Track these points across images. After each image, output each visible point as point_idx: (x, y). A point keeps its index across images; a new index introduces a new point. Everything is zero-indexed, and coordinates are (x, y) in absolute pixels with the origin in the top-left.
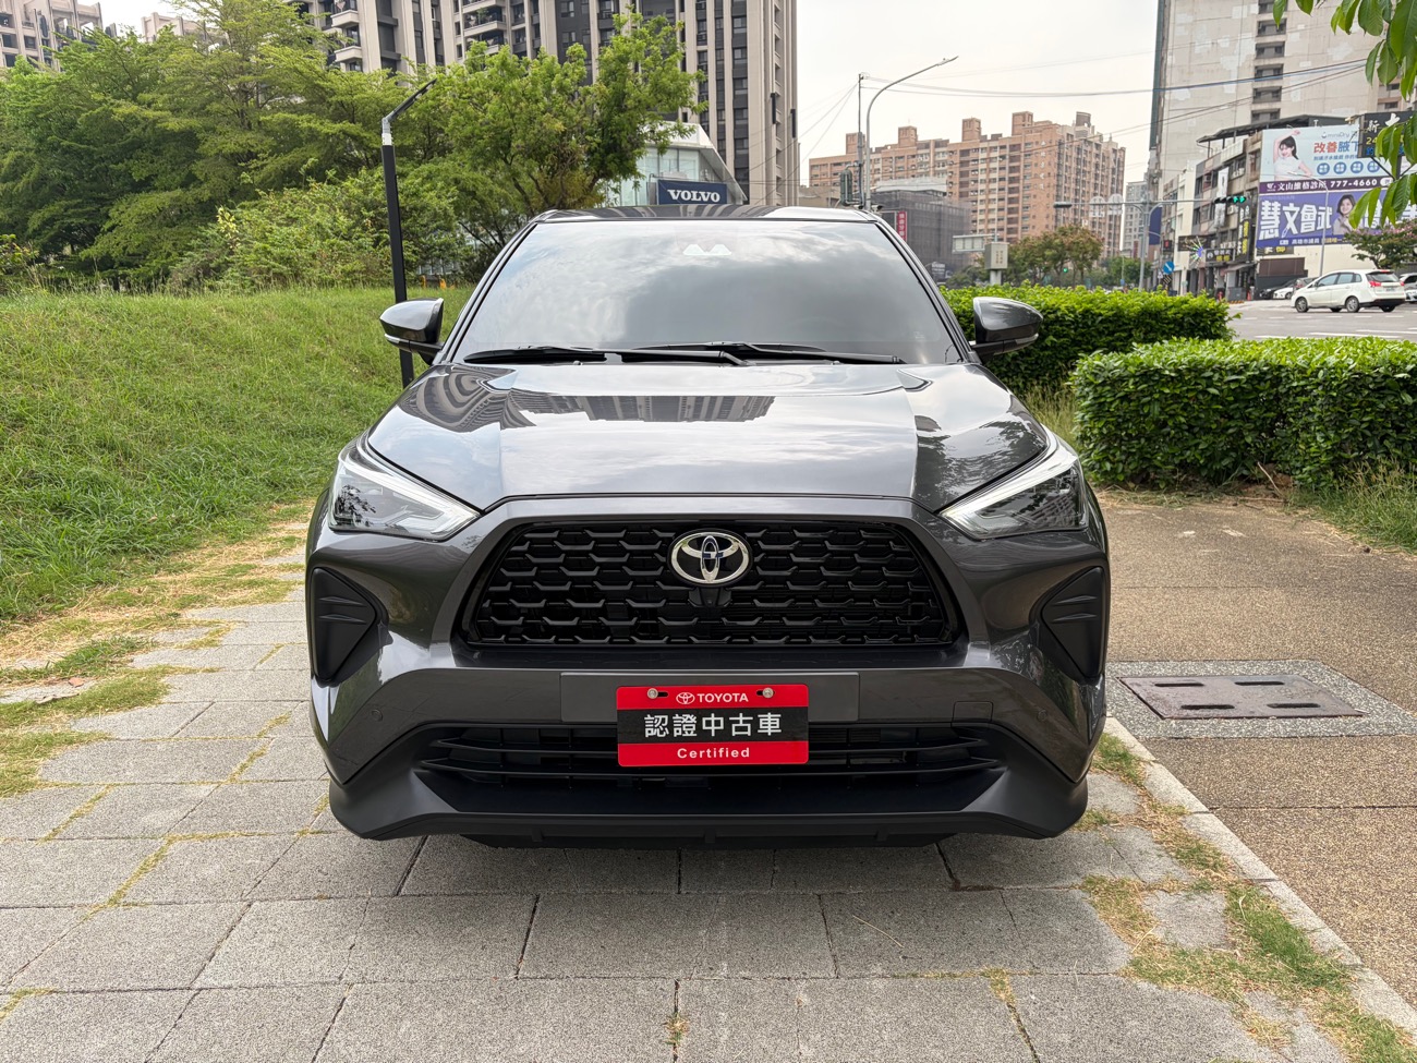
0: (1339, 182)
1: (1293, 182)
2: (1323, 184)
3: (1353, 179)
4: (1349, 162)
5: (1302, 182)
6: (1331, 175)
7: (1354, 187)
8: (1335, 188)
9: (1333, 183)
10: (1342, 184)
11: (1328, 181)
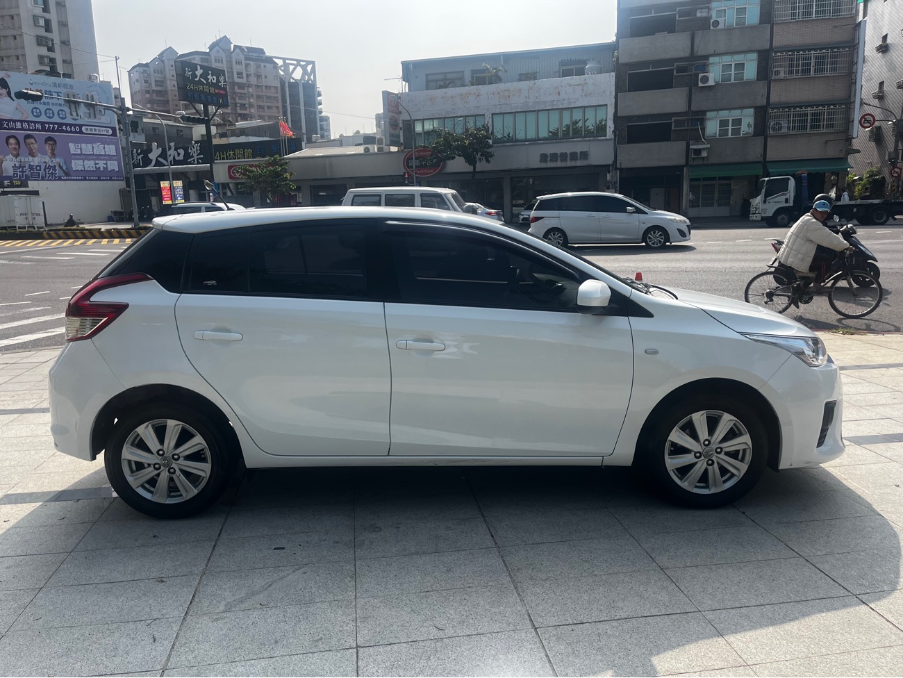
0: (52, 126)
1: (14, 121)
2: (39, 126)
3: (60, 125)
4: (56, 109)
5: (22, 122)
6: (43, 118)
7: (62, 131)
8: (49, 130)
9: (47, 126)
10: (54, 127)
11: (43, 123)
